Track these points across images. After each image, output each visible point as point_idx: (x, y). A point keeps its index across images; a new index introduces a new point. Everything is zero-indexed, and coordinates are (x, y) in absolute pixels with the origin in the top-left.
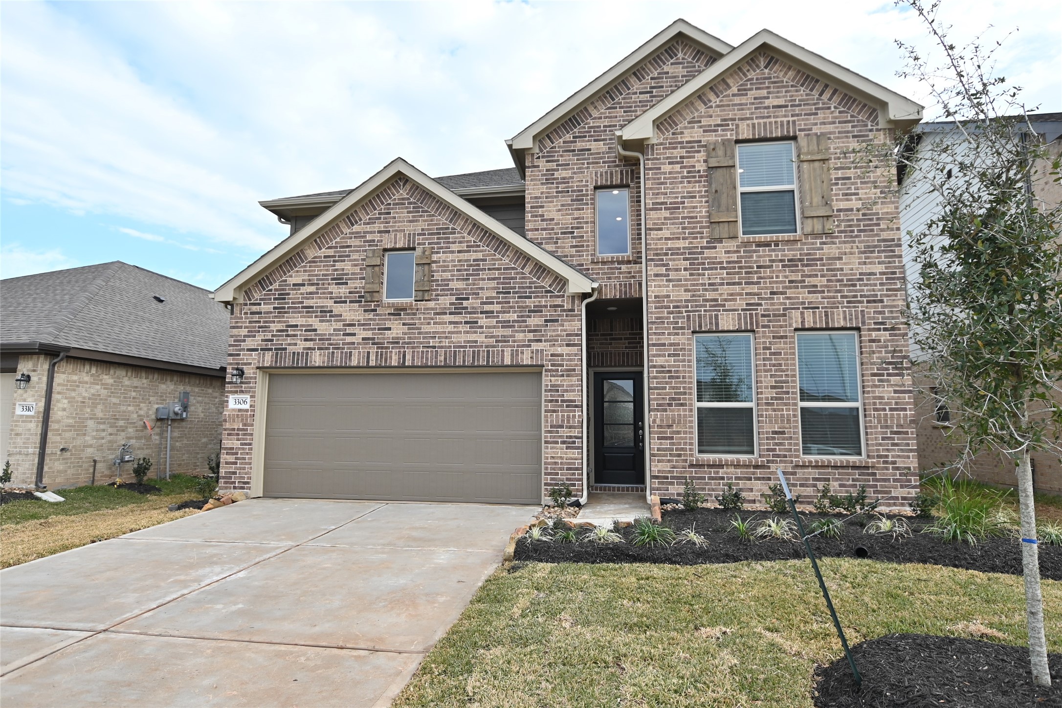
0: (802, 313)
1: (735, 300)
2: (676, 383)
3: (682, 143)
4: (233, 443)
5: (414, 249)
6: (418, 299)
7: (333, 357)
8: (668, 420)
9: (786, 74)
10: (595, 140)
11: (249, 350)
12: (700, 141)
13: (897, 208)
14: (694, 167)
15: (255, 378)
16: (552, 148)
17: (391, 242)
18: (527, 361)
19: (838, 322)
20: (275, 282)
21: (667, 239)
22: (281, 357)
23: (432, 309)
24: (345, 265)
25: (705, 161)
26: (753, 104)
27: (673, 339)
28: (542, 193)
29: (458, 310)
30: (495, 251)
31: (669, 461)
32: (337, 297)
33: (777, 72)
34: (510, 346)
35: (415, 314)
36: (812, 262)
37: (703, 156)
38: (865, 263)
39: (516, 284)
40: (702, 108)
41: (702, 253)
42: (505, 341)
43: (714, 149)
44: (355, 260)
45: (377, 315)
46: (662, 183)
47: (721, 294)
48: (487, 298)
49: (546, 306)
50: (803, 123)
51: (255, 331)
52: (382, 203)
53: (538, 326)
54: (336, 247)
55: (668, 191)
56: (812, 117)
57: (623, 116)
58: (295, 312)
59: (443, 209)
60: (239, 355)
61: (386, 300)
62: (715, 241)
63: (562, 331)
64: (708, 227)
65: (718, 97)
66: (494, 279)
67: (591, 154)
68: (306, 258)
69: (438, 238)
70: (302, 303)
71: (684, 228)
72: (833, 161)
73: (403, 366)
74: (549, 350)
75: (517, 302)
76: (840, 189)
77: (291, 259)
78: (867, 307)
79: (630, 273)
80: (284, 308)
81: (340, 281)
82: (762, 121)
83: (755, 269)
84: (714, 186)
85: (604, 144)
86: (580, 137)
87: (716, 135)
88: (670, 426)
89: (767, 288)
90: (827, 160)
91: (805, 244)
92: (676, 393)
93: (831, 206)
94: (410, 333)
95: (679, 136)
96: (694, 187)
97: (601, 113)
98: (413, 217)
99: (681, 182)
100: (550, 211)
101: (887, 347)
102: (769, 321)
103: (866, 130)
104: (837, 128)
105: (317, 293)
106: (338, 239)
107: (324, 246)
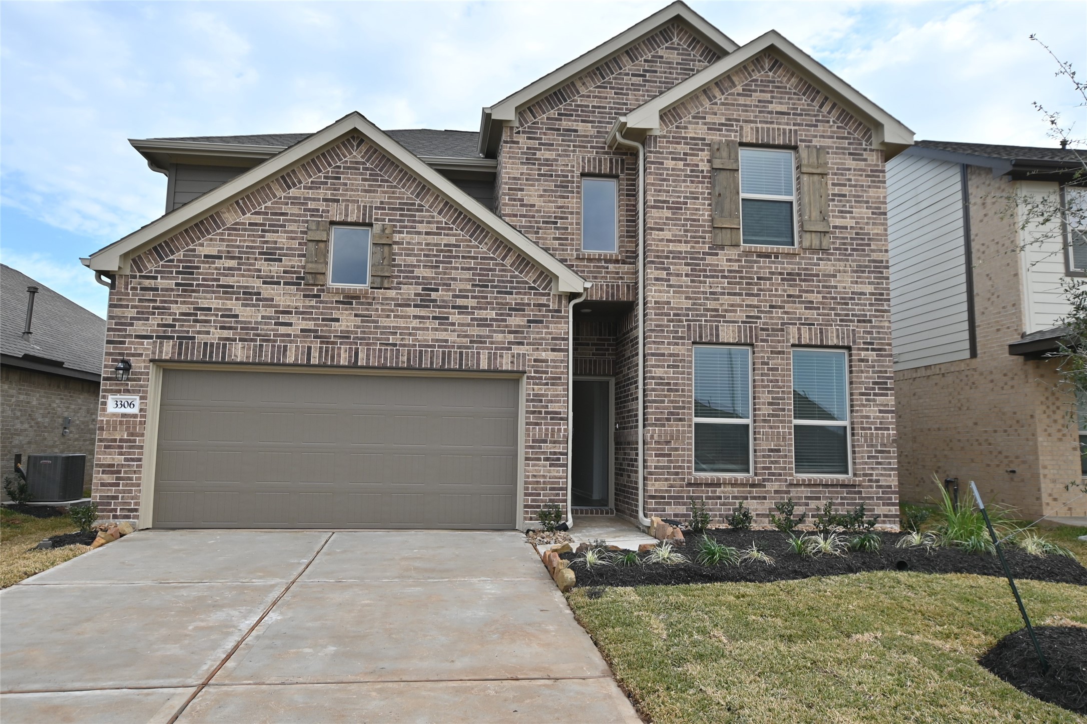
0: (799, 329)
1: (735, 311)
2: (675, 396)
3: (686, 138)
4: (113, 459)
5: (370, 225)
6: (375, 286)
7: (261, 351)
8: (666, 436)
9: (789, 80)
10: (583, 121)
11: (137, 337)
12: (704, 139)
13: (886, 230)
14: (697, 166)
15: (148, 374)
16: (534, 123)
17: (340, 214)
18: (506, 366)
19: (831, 340)
20: (179, 250)
21: (669, 241)
22: (187, 348)
23: (392, 299)
24: (278, 237)
25: (709, 161)
26: (757, 106)
27: (673, 349)
28: (522, 174)
29: (425, 302)
30: (471, 236)
31: (666, 480)
32: (267, 277)
33: (780, 77)
34: (487, 348)
35: (370, 304)
36: (809, 277)
37: (707, 155)
38: (856, 282)
39: (495, 276)
40: (707, 104)
41: (703, 259)
42: (481, 342)
43: (718, 149)
44: (292, 232)
45: (321, 302)
46: (664, 180)
47: (722, 305)
48: (460, 291)
49: (529, 305)
50: (804, 133)
51: (148, 313)
52: (330, 165)
53: (519, 326)
54: (267, 214)
55: (671, 189)
56: (813, 128)
57: (613, 98)
58: (207, 292)
59: (408, 180)
60: (123, 343)
61: (331, 284)
62: (717, 247)
63: (546, 333)
64: (711, 232)
65: (723, 94)
66: (469, 269)
67: (578, 136)
68: (224, 224)
69: (401, 215)
70: (218, 280)
71: (686, 231)
72: (830, 176)
73: (355, 366)
74: (532, 355)
75: (496, 298)
76: (836, 206)
77: (202, 222)
78: (857, 327)
79: (618, 273)
80: (192, 285)
81: (271, 256)
82: (765, 126)
83: (756, 281)
84: (717, 189)
85: (592, 127)
86: (566, 115)
87: (720, 135)
88: (668, 443)
89: (766, 301)
90: (826, 174)
91: (803, 258)
92: (674, 408)
93: (828, 221)
94: (363, 327)
95: (683, 131)
96: (697, 187)
97: (590, 91)
98: (370, 186)
99: (685, 181)
100: (530, 196)
101: (874, 367)
102: (768, 335)
103: (861, 149)
104: (835, 143)
105: (240, 269)
106: (269, 204)
107: (249, 211)
